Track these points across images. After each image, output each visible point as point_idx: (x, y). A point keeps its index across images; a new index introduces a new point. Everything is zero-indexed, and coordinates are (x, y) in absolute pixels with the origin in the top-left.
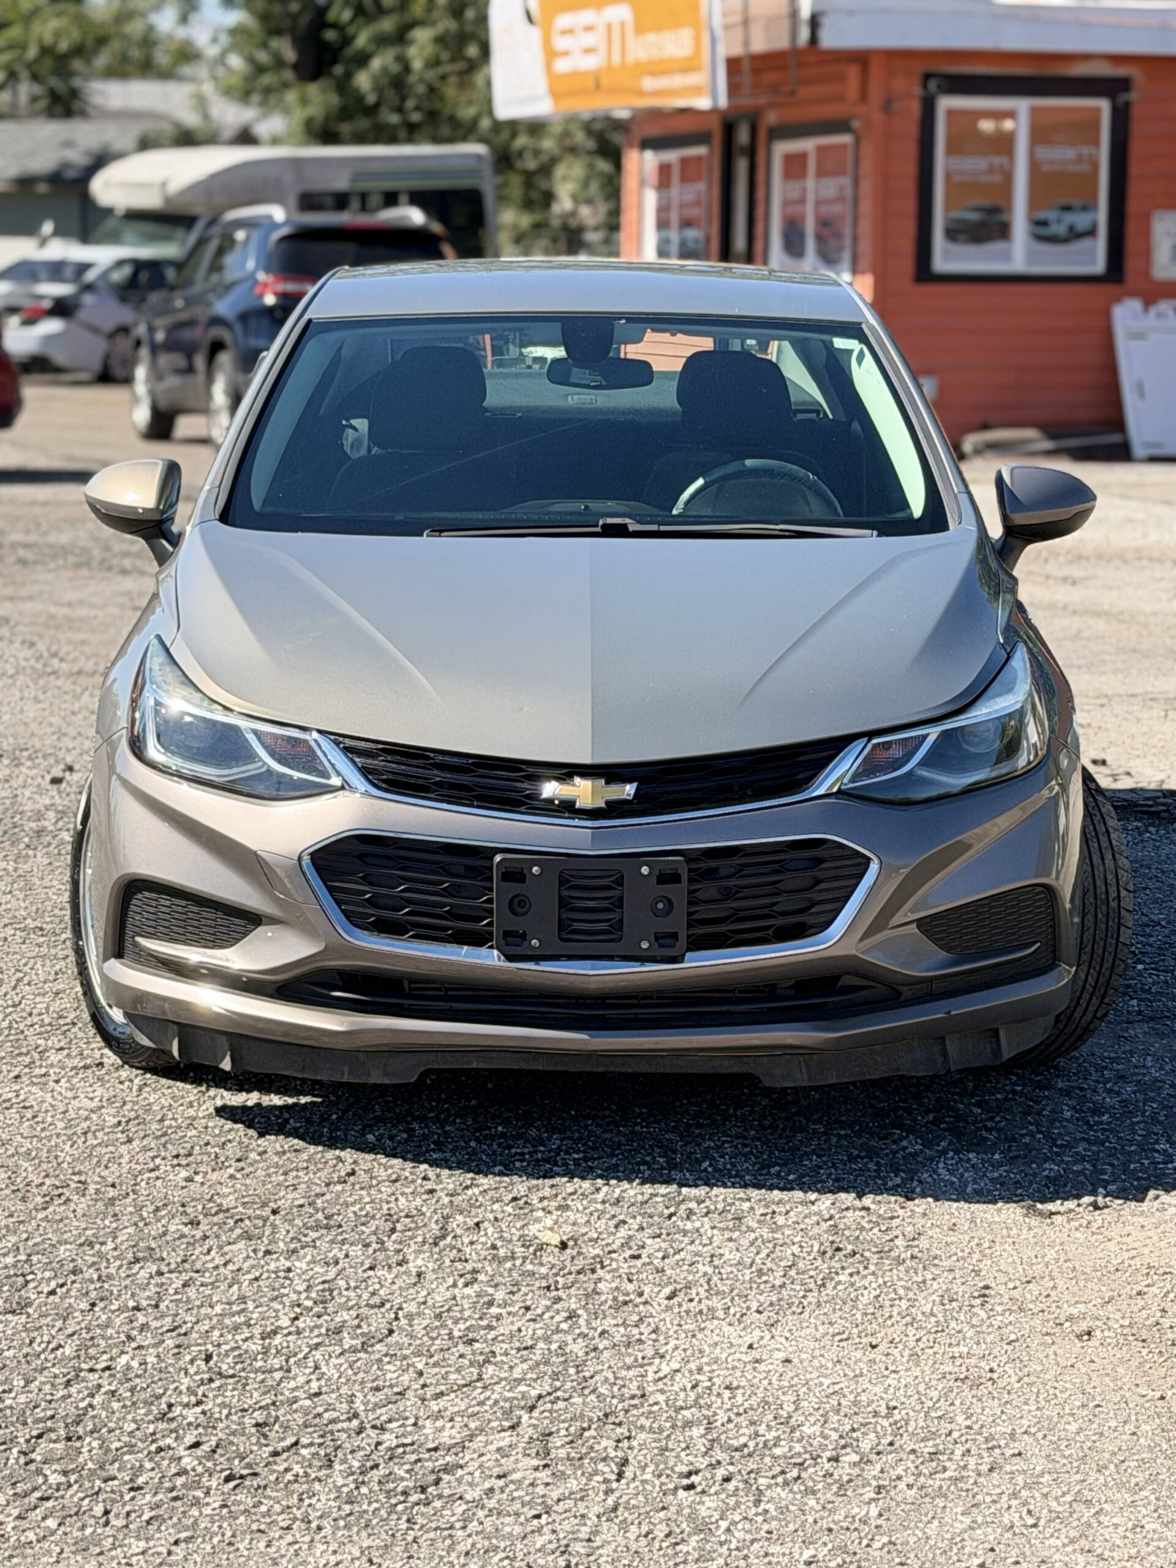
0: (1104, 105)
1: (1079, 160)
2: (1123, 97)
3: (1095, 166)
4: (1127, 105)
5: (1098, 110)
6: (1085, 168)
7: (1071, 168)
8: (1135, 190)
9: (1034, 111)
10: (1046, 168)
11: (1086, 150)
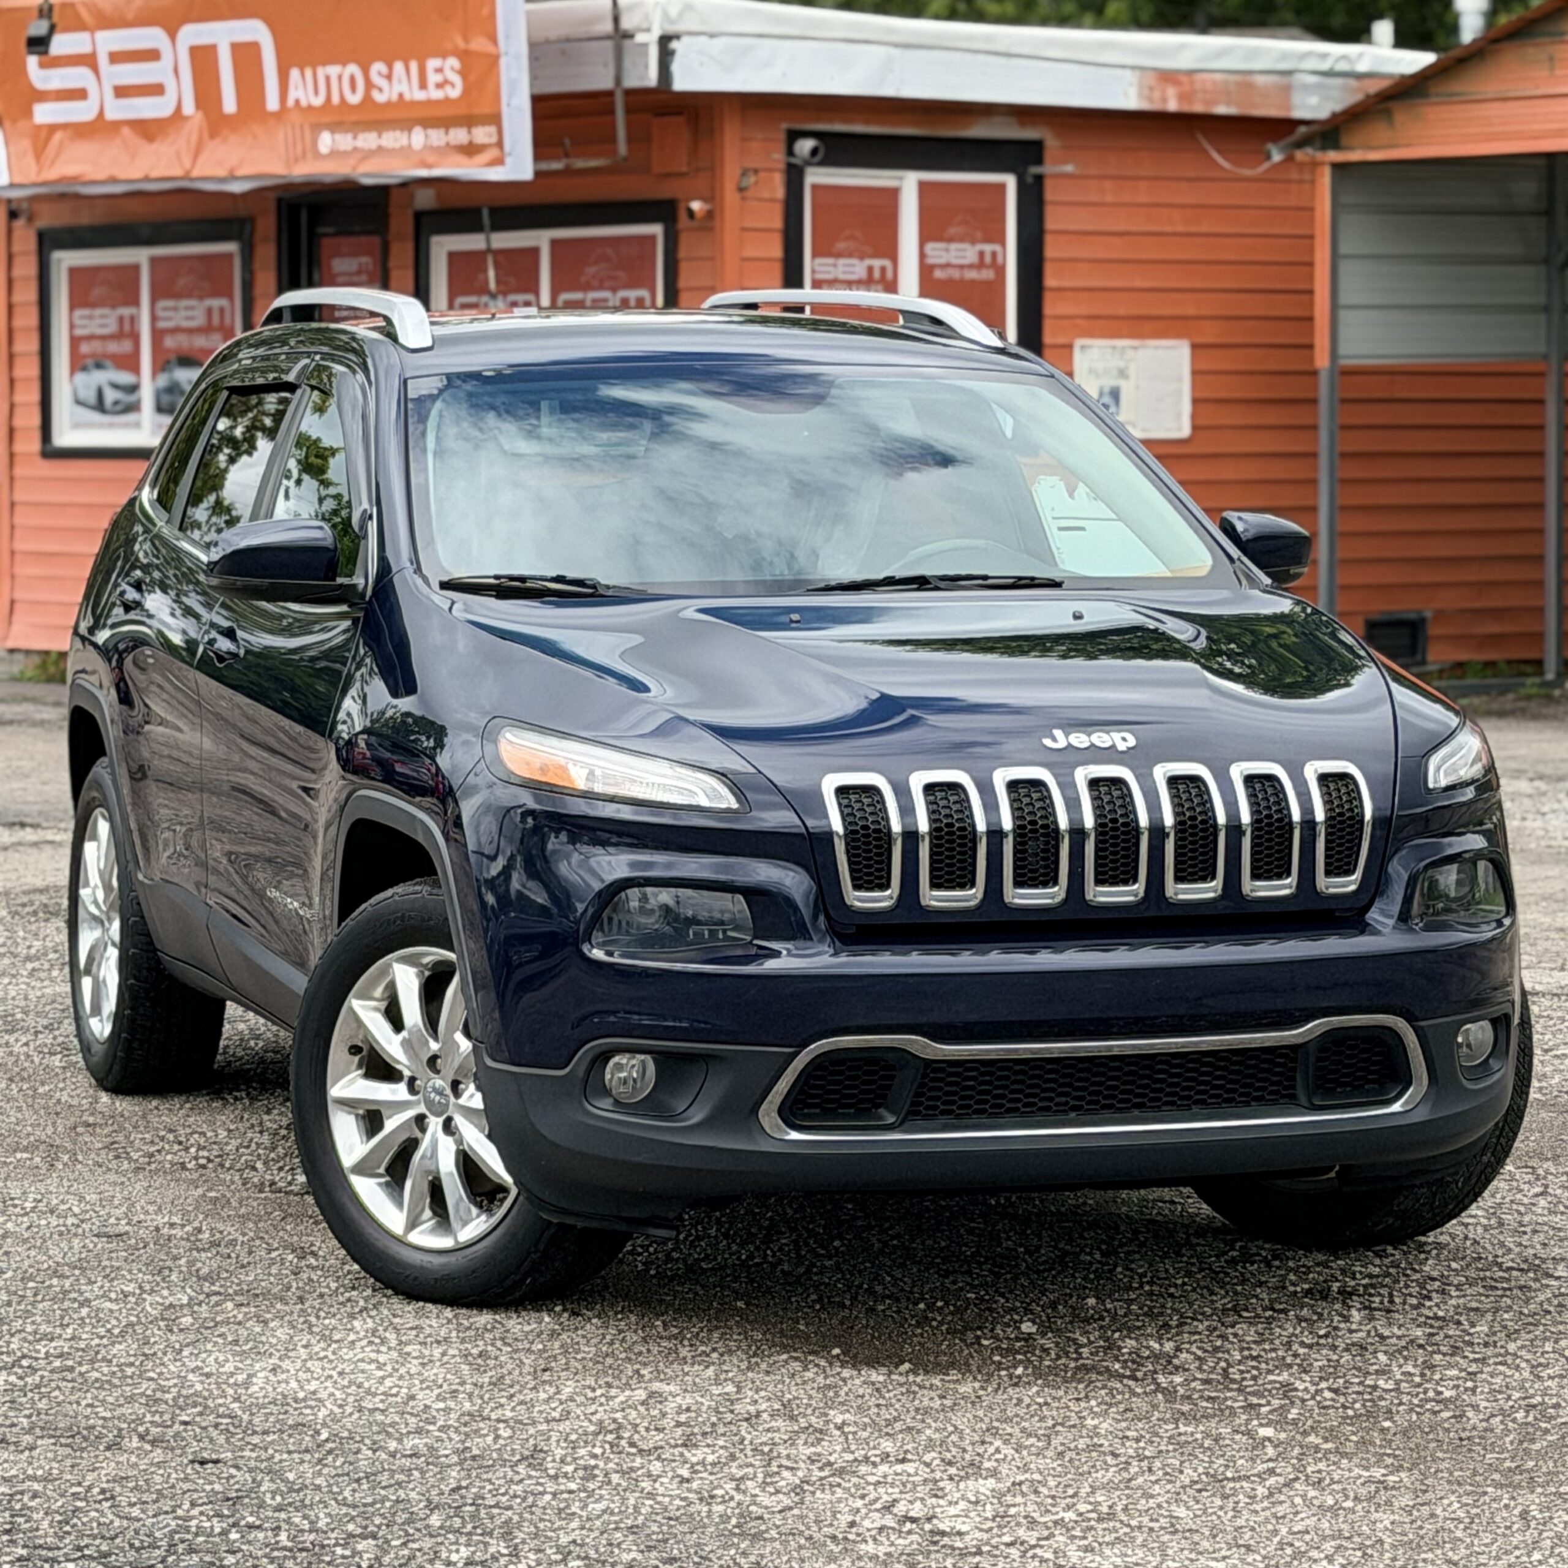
0: (1010, 181)
1: (980, 265)
2: (1034, 170)
3: (1001, 271)
4: (1039, 179)
5: (1001, 188)
6: (988, 274)
7: (972, 275)
8: (1051, 307)
9: (923, 186)
10: (938, 274)
11: (988, 248)
